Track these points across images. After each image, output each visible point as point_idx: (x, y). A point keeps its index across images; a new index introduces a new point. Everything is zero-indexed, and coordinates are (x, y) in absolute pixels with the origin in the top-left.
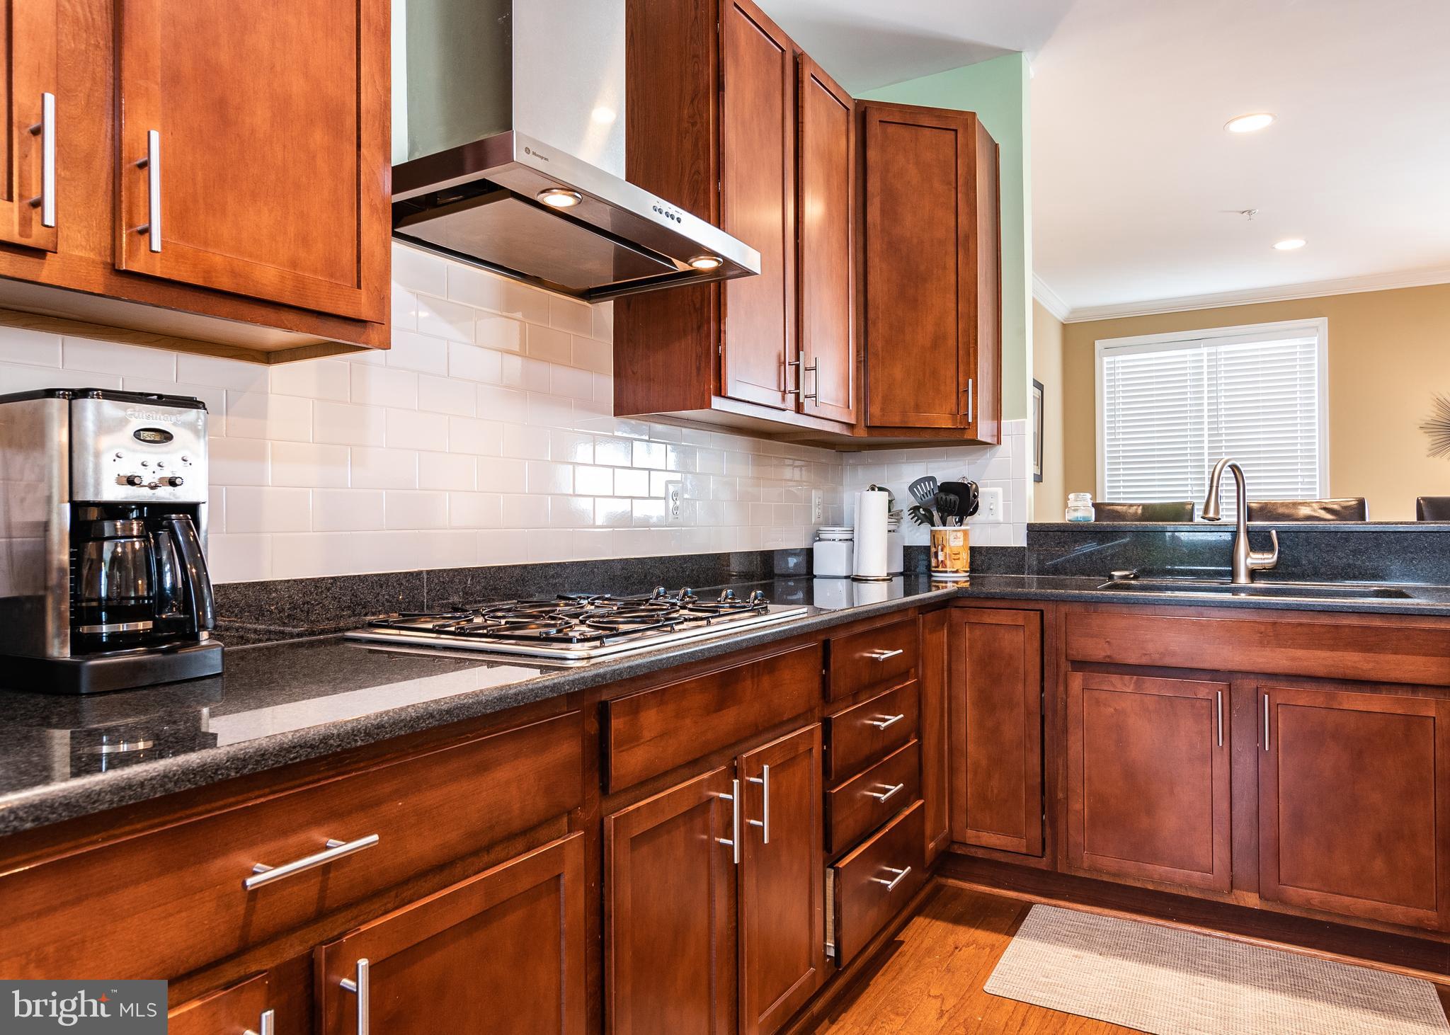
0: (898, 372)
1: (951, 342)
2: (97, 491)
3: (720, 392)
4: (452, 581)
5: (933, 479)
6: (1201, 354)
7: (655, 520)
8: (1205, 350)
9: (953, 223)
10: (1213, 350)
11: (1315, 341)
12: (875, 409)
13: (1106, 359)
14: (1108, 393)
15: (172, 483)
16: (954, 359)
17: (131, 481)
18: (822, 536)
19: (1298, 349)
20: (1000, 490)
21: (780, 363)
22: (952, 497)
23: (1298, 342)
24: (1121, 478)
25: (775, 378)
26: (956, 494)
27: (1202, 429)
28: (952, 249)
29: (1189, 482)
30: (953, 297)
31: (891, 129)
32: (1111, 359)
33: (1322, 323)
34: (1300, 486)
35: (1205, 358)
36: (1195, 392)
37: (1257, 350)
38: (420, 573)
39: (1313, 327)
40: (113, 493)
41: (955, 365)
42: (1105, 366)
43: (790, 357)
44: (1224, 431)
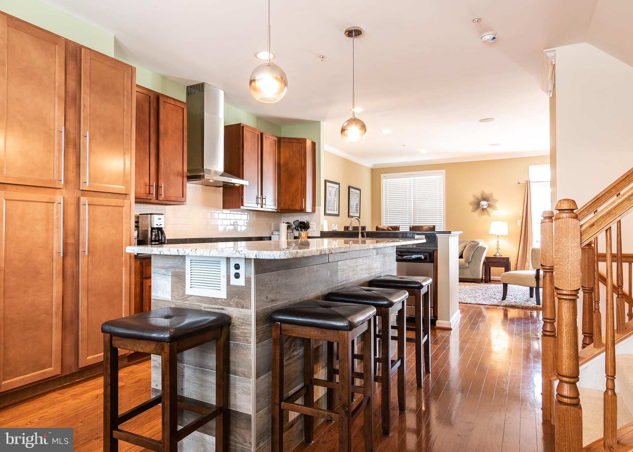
0: (287, 197)
1: (300, 190)
2: (154, 226)
3: (242, 205)
4: (192, 240)
5: (298, 221)
6: (411, 180)
7: (231, 230)
8: (412, 178)
9: (301, 164)
10: (414, 178)
11: (442, 176)
12: (282, 206)
13: (384, 180)
14: (385, 190)
15: (161, 225)
16: (301, 194)
17: (157, 225)
18: (273, 234)
19: (438, 179)
20: (315, 223)
21: (257, 198)
22: (302, 225)
23: (438, 177)
24: (388, 217)
25: (256, 201)
26: (303, 224)
27: (411, 203)
28: (300, 170)
29: (408, 219)
30: (300, 180)
31: (286, 143)
32: (386, 180)
33: (444, 171)
34: (438, 220)
35: (412, 181)
36: (409, 191)
37: (426, 179)
38: (187, 239)
39: (441, 172)
40: (155, 226)
41: (301, 195)
42: (384, 182)
43: (260, 196)
44: (417, 203)
